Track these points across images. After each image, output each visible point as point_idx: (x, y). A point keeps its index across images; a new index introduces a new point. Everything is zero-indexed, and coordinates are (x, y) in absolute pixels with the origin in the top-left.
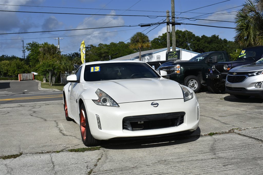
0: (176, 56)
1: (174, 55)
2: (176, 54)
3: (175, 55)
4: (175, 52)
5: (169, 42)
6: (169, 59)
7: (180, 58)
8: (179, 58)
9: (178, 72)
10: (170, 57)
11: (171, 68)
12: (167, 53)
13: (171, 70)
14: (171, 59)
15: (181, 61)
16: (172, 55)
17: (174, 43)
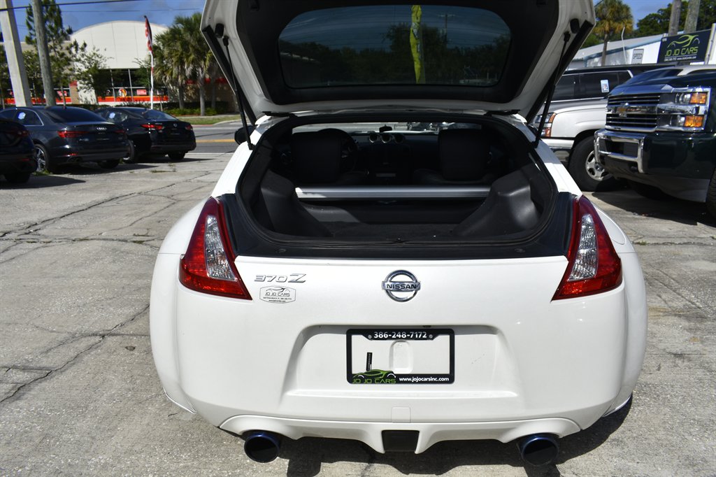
0: (695, 49)
1: (686, 48)
2: (693, 44)
3: (689, 47)
4: (691, 38)
5: (679, 10)
6: (666, 60)
7: (707, 56)
8: (701, 56)
9: (693, 126)
10: (673, 53)
11: (657, 103)
12: (665, 40)
13: (660, 110)
14: (675, 59)
15: (708, 65)
16: (680, 46)
17: (694, 12)
